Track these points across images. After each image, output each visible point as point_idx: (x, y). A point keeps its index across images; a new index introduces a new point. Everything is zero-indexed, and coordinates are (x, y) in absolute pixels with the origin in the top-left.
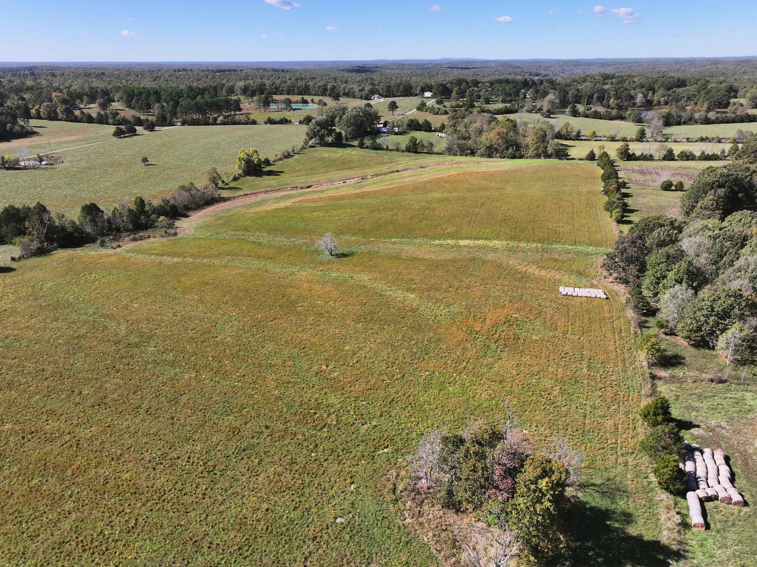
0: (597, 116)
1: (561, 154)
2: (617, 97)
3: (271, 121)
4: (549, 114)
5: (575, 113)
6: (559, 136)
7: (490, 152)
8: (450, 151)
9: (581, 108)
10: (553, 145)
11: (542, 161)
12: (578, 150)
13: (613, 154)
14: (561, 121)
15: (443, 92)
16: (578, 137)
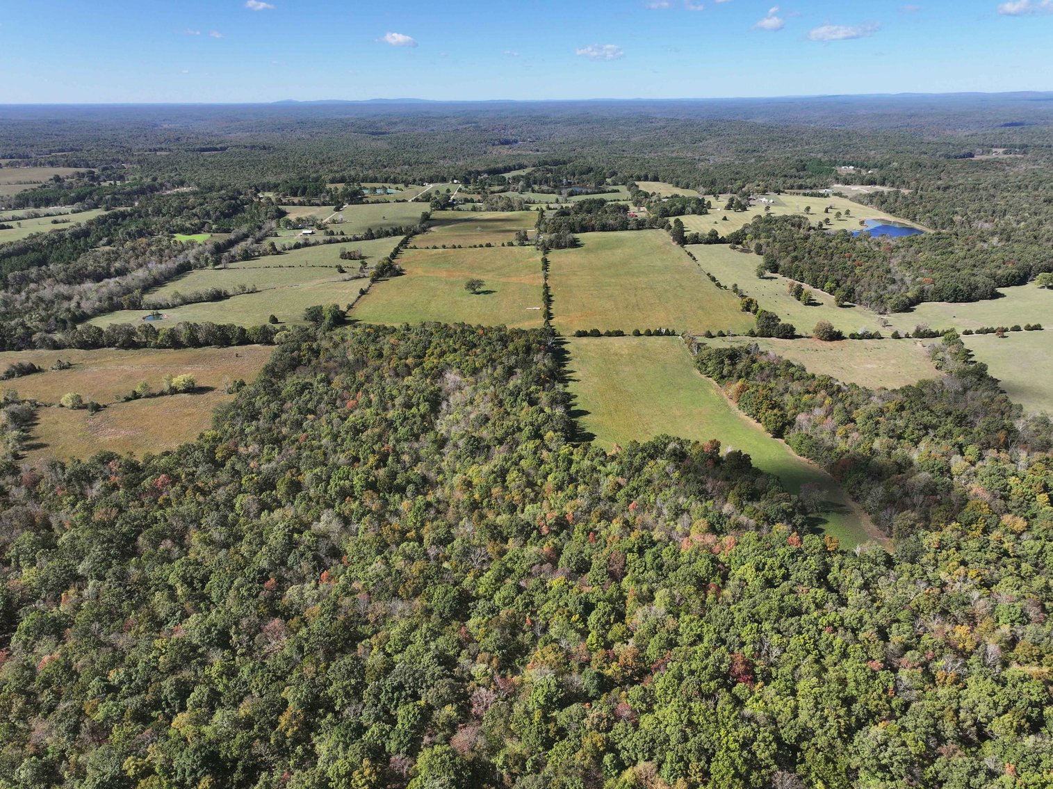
0: (543, 192)
1: (528, 209)
2: (554, 181)
3: (398, 201)
4: (521, 192)
5: (533, 191)
6: (527, 202)
7: (503, 210)
8: (487, 210)
9: (536, 187)
10: (524, 205)
11: (521, 212)
12: (533, 207)
13: (544, 208)
14: (528, 195)
15: (466, 181)
16: (534, 203)
